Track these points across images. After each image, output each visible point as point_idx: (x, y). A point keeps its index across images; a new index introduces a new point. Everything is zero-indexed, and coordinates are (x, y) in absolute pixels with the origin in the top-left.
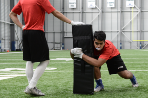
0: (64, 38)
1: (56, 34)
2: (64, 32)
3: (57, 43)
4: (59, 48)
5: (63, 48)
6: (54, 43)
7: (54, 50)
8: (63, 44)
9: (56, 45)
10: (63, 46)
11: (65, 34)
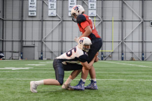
0: (23, 47)
1: (14, 43)
2: (23, 41)
3: (16, 52)
4: (17, 58)
5: (22, 58)
6: (13, 52)
7: (13, 59)
8: (22, 53)
9: (14, 54)
10: (21, 55)
11: (24, 43)
